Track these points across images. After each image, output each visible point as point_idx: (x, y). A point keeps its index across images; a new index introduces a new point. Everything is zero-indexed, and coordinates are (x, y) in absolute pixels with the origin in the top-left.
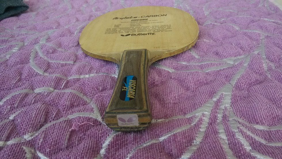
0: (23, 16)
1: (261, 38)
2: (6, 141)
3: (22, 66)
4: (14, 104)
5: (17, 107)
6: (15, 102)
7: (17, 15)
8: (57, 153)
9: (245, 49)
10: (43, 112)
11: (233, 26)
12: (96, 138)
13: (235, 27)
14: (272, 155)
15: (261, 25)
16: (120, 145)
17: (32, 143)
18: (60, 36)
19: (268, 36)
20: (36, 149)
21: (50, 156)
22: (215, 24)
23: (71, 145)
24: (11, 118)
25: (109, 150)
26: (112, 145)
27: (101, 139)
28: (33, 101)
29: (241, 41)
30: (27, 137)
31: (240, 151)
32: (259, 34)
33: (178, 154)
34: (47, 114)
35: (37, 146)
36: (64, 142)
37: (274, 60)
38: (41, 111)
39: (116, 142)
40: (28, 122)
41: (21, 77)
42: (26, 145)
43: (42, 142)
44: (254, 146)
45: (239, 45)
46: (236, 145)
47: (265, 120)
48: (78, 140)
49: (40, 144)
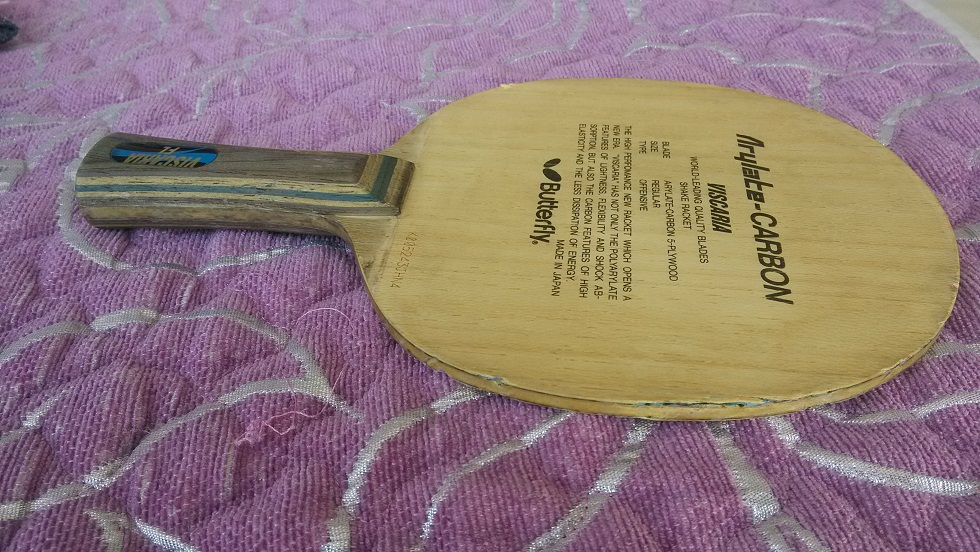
1: (810, 86)
2: (27, 499)
3: (34, 243)
4: (30, 377)
5: (44, 385)
8: (203, 519)
10: (137, 391)
11: (721, 52)
12: (325, 458)
13: (727, 54)
14: (860, 452)
15: (808, 42)
16: (404, 471)
17: (116, 496)
19: (830, 77)
20: (132, 513)
21: (183, 530)
22: (663, 47)
23: (246, 488)
25: (372, 490)
26: (377, 472)
27: (339, 459)
28: (95, 360)
30: (97, 479)
31: (767, 447)
32: (803, 73)
33: (584, 477)
34: (149, 397)
35: (133, 504)
36: (224, 482)
38: (128, 389)
39: (390, 464)
40: (90, 432)
41: (36, 283)
42: (98, 505)
43: (149, 491)
44: (805, 430)
46: (753, 432)
48: (266, 471)
49: (143, 497)
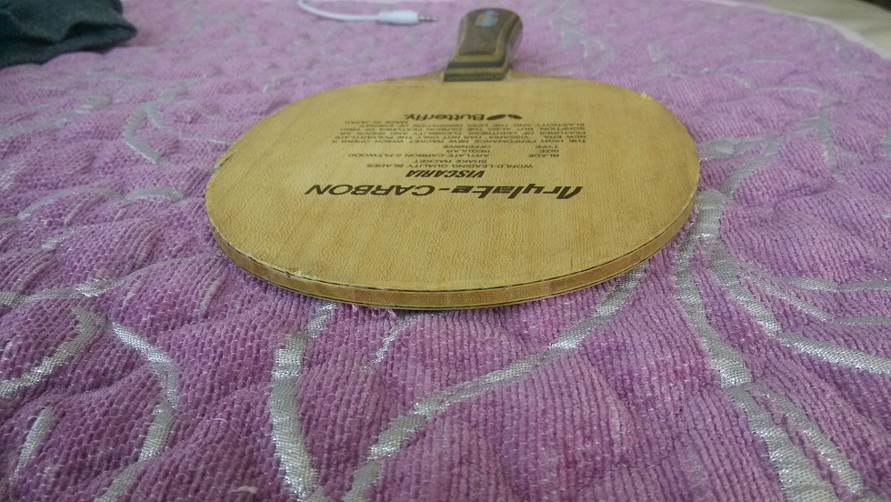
0: (116, 53)
1: (819, 105)
2: (23, 293)
3: (98, 142)
4: (60, 215)
5: (70, 224)
6: (64, 210)
7: (101, 49)
8: (173, 328)
9: (771, 124)
10: (146, 235)
11: (736, 78)
14: (846, 341)
15: (820, 79)
17: (101, 303)
18: (219, 92)
19: (840, 102)
20: (111, 316)
21: (152, 333)
23: (220, 311)
24: (48, 246)
25: (336, 323)
28: (119, 214)
29: (758, 106)
30: (87, 290)
31: (744, 331)
32: (812, 95)
34: (156, 241)
35: (113, 310)
36: (201, 301)
37: (857, 147)
38: (140, 231)
40: (96, 254)
41: (90, 165)
42: (83, 305)
43: (131, 300)
44: (788, 322)
45: (753, 115)
46: (731, 317)
47: (825, 266)
48: (243, 301)
49: (125, 304)
